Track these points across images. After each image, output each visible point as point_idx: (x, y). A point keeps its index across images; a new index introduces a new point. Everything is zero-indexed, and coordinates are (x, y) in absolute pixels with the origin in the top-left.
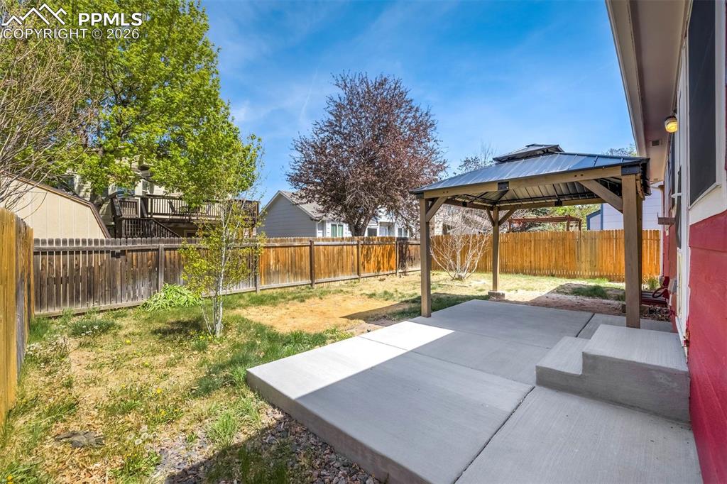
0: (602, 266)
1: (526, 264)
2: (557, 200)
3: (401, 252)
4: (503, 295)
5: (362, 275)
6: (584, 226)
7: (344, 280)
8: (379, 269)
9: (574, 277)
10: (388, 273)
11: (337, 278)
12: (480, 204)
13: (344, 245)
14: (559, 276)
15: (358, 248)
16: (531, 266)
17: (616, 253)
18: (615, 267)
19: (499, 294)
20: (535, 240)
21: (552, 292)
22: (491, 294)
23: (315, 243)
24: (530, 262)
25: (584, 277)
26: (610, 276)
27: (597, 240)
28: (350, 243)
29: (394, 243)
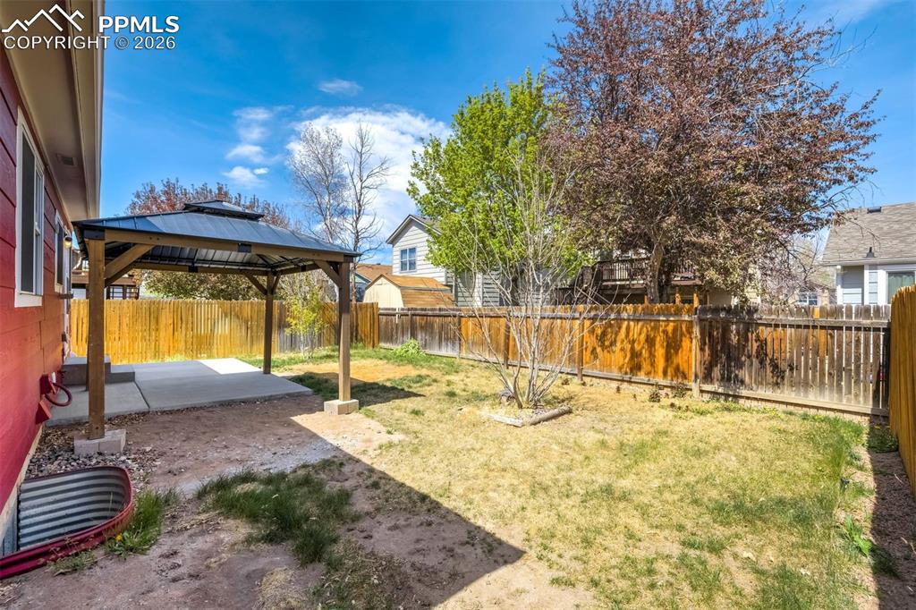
5: (586, 371)
29: (686, 318)
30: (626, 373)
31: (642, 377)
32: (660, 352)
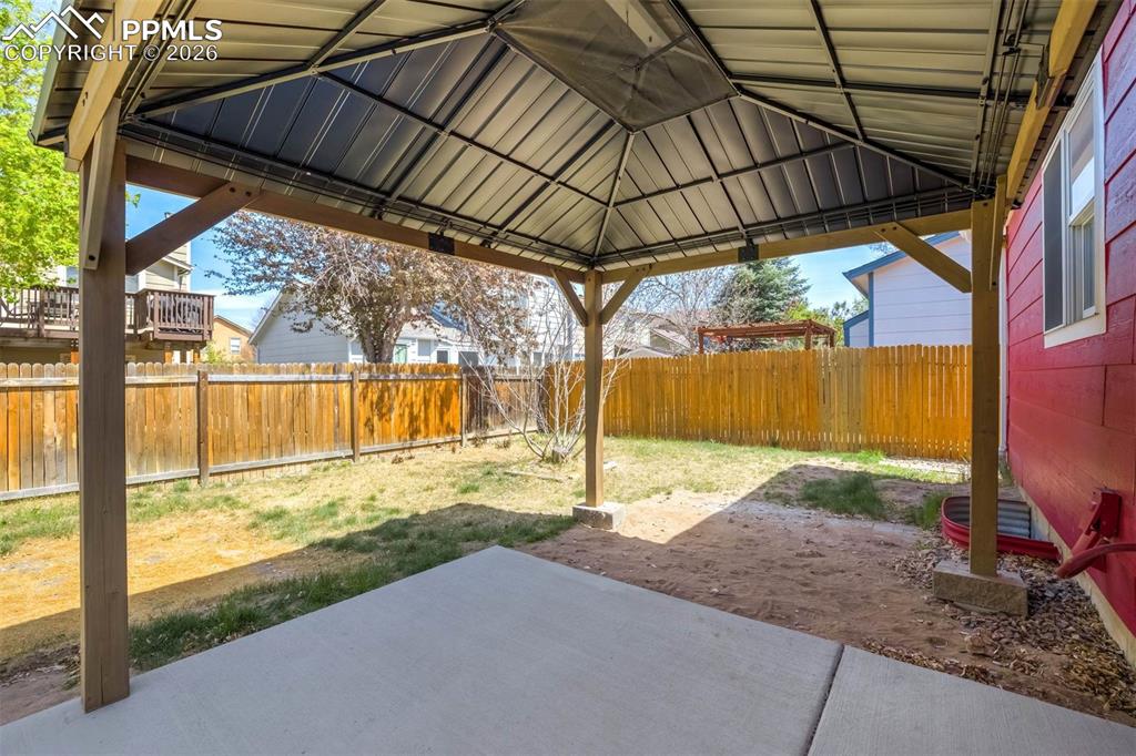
0: (872, 424)
1: (725, 419)
2: (743, 244)
3: (473, 397)
4: (609, 518)
5: (363, 448)
6: (840, 343)
7: (309, 462)
8: (414, 433)
9: (814, 447)
10: (441, 440)
11: (287, 459)
12: (538, 258)
13: (311, 382)
14: (787, 446)
15: (352, 389)
16: (733, 422)
17: (900, 396)
18: (897, 424)
19: (597, 515)
20: (740, 369)
21: (752, 497)
22: (580, 517)
23: (213, 377)
24: (732, 415)
25: (834, 448)
26: (888, 443)
27: (862, 369)
28: (330, 377)
29: (455, 377)
30: (405, 440)
31: (420, 440)
32: (433, 413)
